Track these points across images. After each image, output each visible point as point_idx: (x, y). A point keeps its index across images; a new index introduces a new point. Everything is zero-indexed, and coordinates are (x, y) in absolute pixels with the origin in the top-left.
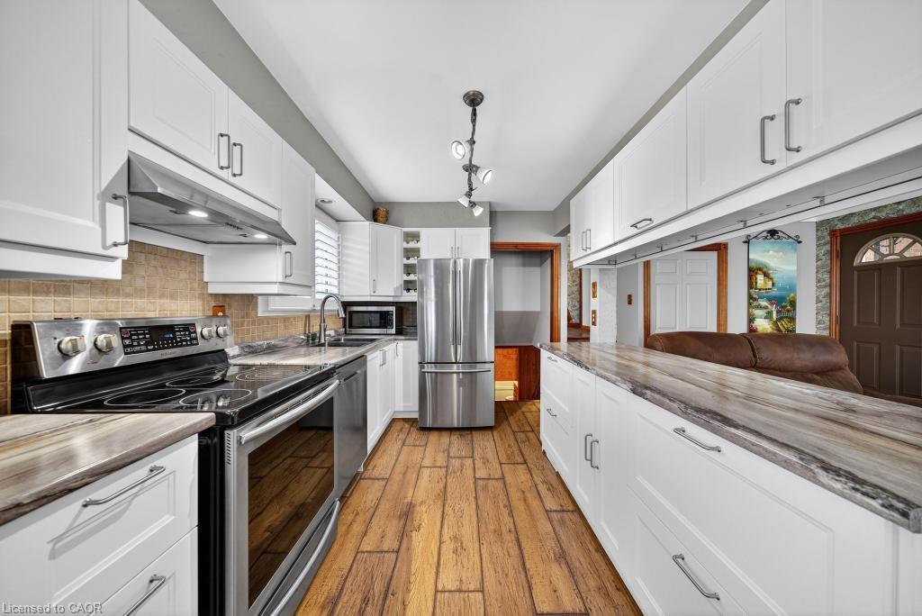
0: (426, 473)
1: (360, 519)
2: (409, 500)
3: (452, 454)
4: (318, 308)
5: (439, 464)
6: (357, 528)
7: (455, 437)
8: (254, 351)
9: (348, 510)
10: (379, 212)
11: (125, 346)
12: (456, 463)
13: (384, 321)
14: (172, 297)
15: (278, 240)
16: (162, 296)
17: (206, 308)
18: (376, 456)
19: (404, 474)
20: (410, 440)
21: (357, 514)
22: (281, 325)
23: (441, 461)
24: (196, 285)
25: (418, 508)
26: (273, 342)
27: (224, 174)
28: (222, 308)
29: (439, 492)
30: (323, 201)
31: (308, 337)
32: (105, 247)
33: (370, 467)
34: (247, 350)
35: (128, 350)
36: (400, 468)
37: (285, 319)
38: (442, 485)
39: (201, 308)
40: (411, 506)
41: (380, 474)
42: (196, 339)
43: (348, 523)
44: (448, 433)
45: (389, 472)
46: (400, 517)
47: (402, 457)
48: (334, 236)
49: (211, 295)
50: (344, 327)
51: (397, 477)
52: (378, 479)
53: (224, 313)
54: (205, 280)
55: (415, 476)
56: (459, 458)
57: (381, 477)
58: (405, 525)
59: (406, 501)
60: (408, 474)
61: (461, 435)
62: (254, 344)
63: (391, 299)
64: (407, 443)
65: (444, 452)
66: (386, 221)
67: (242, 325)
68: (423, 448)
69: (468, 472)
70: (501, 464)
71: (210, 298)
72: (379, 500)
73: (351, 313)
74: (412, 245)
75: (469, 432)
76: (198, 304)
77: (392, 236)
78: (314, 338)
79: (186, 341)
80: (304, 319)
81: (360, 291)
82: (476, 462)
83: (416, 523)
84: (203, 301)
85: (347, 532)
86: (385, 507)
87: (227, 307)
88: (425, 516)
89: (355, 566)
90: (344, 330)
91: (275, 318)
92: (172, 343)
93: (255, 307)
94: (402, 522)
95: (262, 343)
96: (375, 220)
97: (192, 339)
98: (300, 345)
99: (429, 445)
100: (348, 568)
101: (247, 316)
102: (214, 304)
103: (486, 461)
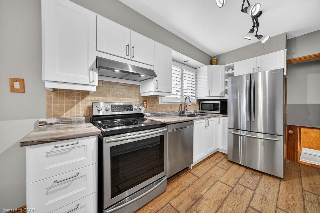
0: (219, 184)
1: (178, 189)
2: (202, 193)
3: (240, 182)
4: (184, 102)
5: (228, 184)
6: (175, 192)
7: (248, 173)
8: (156, 115)
9: (177, 182)
10: (213, 60)
11: (112, 110)
12: (240, 189)
13: (215, 107)
14: (130, 98)
15: (151, 77)
16: (127, 97)
17: (141, 100)
18: (201, 165)
19: (208, 179)
20: (220, 164)
21: (179, 186)
22: (169, 107)
23: (231, 182)
24: (137, 94)
25: (204, 201)
26: (164, 113)
27: (128, 57)
28: (146, 101)
29: (220, 199)
30: (185, 61)
31: (180, 112)
32: (90, 83)
33: (195, 169)
34: (153, 114)
35: (113, 111)
36: (208, 175)
37: (170, 105)
38: (224, 196)
39: (139, 101)
40: (201, 197)
41: (197, 174)
42: (132, 109)
43: (173, 188)
44: (244, 169)
45: (201, 175)
46: (193, 199)
47: (212, 171)
48: (194, 74)
49: (142, 97)
50: (200, 109)
51: (204, 179)
52: (195, 176)
53: (146, 103)
54: (140, 92)
55: (212, 183)
56: (244, 186)
57: (197, 175)
58: (193, 205)
59: (201, 193)
60: (209, 180)
61: (253, 174)
62: (157, 113)
63: (219, 98)
64: (218, 165)
65: (236, 178)
66: (217, 63)
67: (153, 106)
68: (225, 171)
69: (246, 199)
70: (277, 207)
71: (141, 98)
72: (190, 185)
73: (202, 104)
74: (230, 72)
75: (260, 174)
76: (138, 99)
77: (219, 69)
78: (183, 113)
79: (129, 110)
80: (179, 106)
81: (204, 95)
82: (255, 195)
83: (199, 208)
84: (139, 98)
85: (171, 191)
86: (190, 190)
87: (147, 101)
88: (205, 208)
89: (164, 208)
90: (199, 110)
91: (166, 105)
92: (125, 110)
93: (158, 101)
94: (193, 202)
95: (160, 113)
96: (212, 64)
97: (131, 109)
98: (176, 115)
99: (229, 171)
100: (162, 207)
101: (155, 103)
102: (143, 99)
103: (264, 199)
